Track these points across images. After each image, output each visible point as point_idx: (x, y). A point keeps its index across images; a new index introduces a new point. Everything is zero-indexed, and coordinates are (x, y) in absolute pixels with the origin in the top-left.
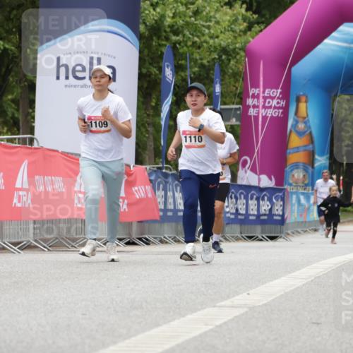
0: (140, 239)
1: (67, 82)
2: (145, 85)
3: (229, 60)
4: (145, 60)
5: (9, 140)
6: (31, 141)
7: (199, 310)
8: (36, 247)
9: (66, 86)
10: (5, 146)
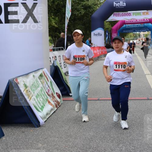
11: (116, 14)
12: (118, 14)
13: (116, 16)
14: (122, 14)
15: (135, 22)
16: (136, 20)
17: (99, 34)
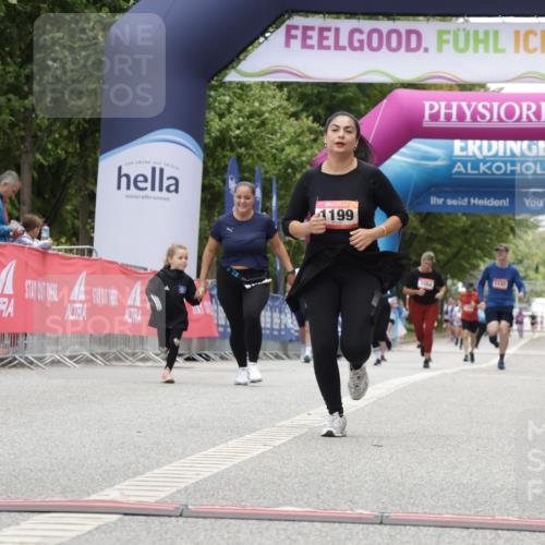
0: (200, 355)
1: (129, 192)
2: (209, 197)
3: (294, 174)
4: (208, 172)
5: (66, 251)
6: (90, 252)
7: (258, 430)
8: (92, 361)
9: (127, 196)
10: (62, 257)
11: (306, 29)
12: (322, 30)
13: (305, 46)
14: (353, 32)
15: (496, 124)
16: (510, 113)
17: (158, 180)
